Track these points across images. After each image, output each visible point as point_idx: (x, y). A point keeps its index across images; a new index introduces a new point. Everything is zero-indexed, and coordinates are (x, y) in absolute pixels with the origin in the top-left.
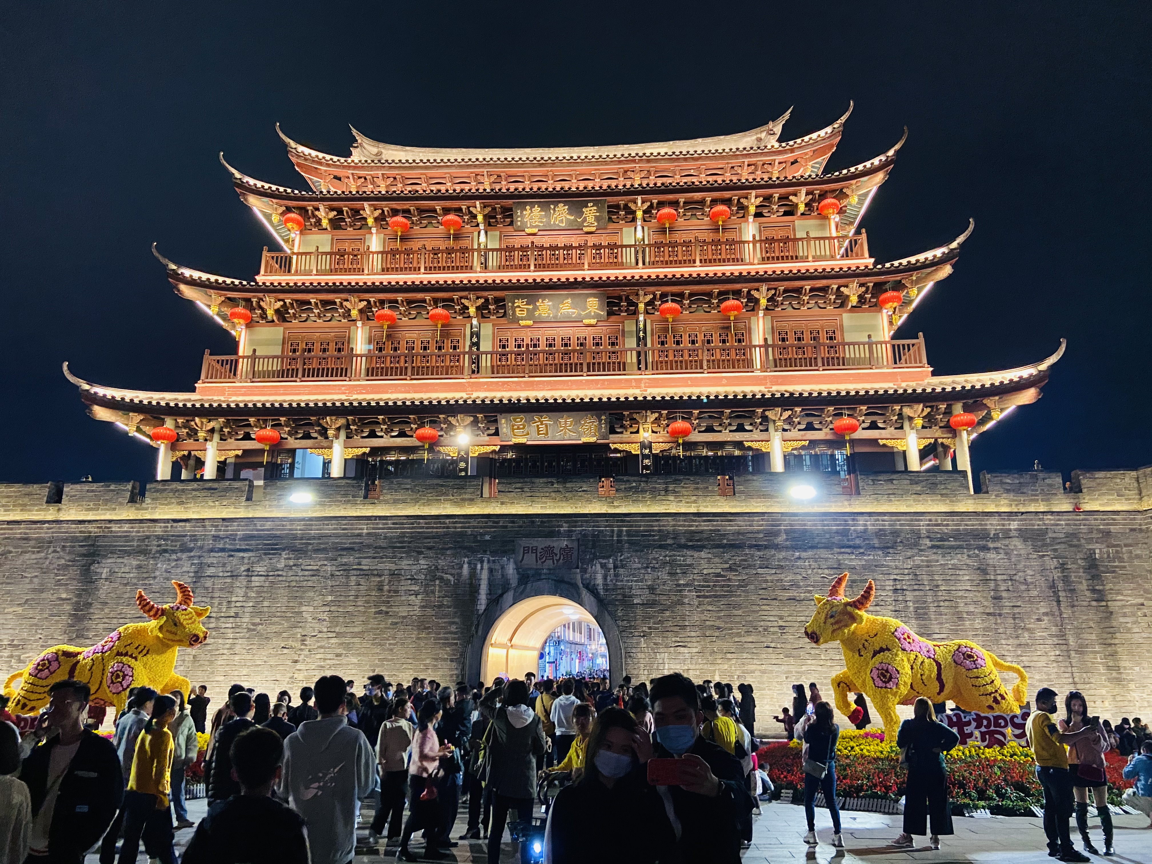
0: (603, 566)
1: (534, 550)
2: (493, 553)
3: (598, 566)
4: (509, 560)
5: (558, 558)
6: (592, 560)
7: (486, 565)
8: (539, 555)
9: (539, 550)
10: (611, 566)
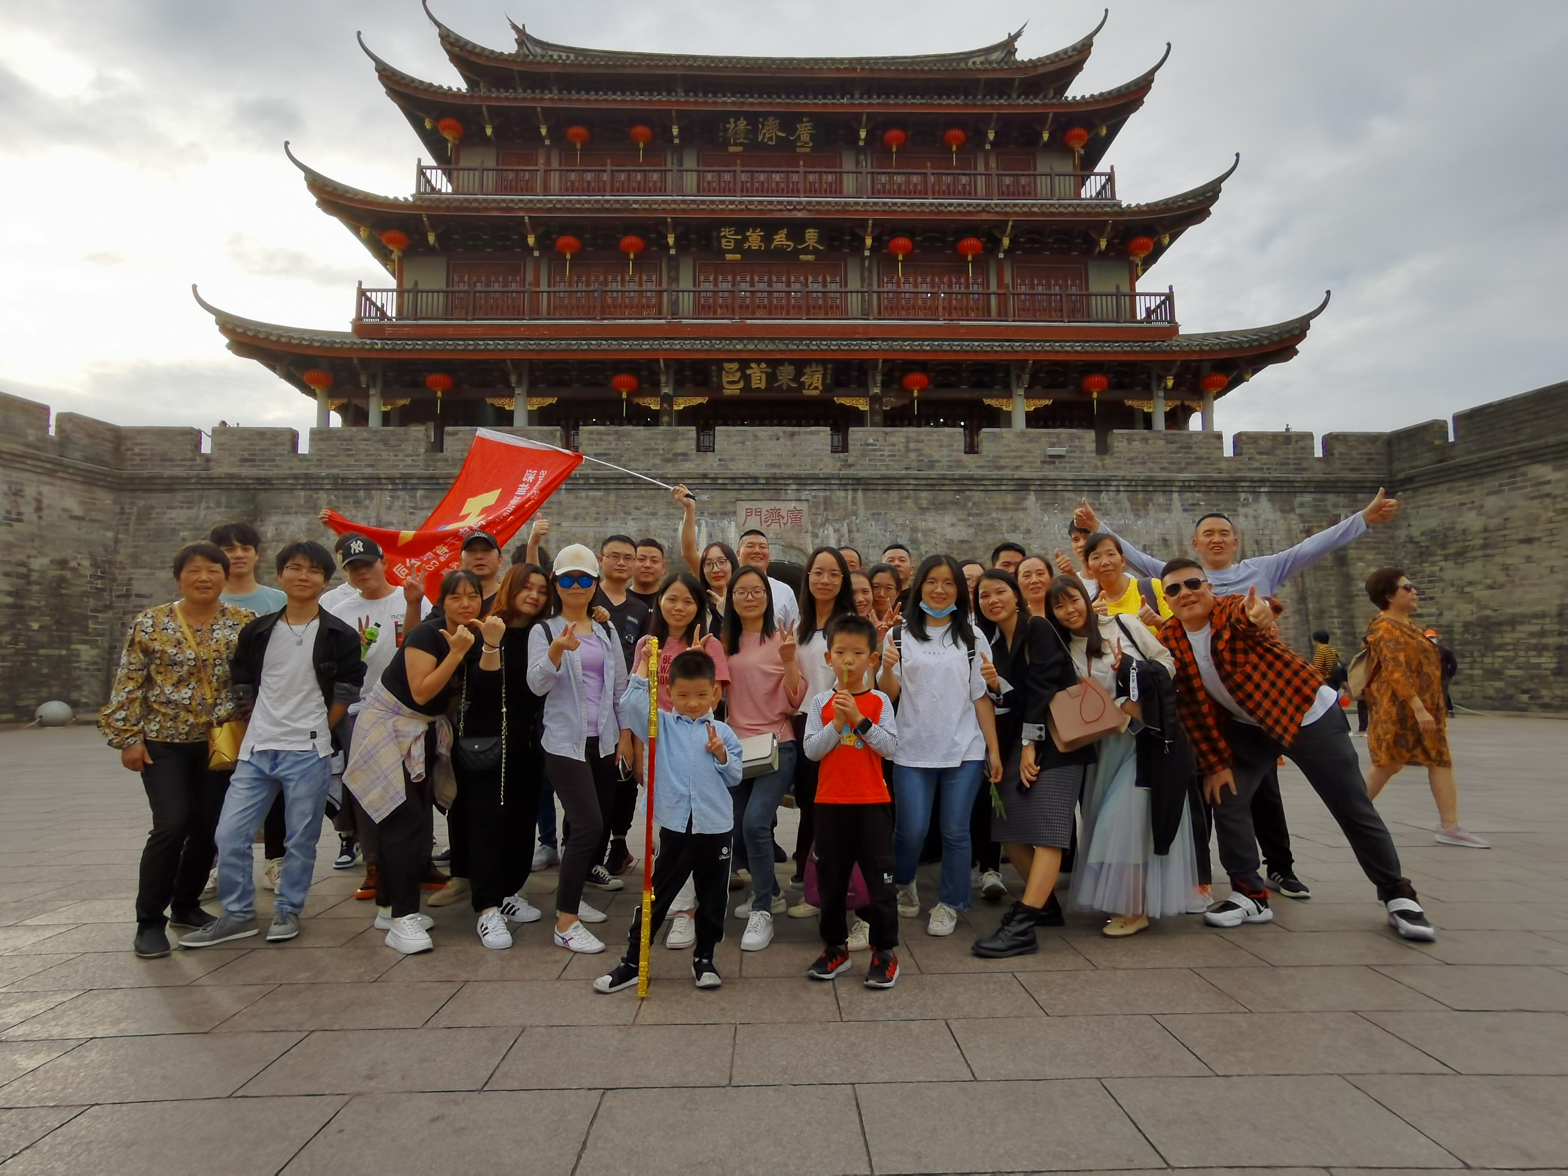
0: (836, 531)
1: (758, 512)
2: (713, 515)
3: (831, 530)
4: (730, 522)
5: (785, 521)
6: (823, 525)
7: (704, 529)
8: (763, 518)
9: (764, 513)
10: (845, 530)
